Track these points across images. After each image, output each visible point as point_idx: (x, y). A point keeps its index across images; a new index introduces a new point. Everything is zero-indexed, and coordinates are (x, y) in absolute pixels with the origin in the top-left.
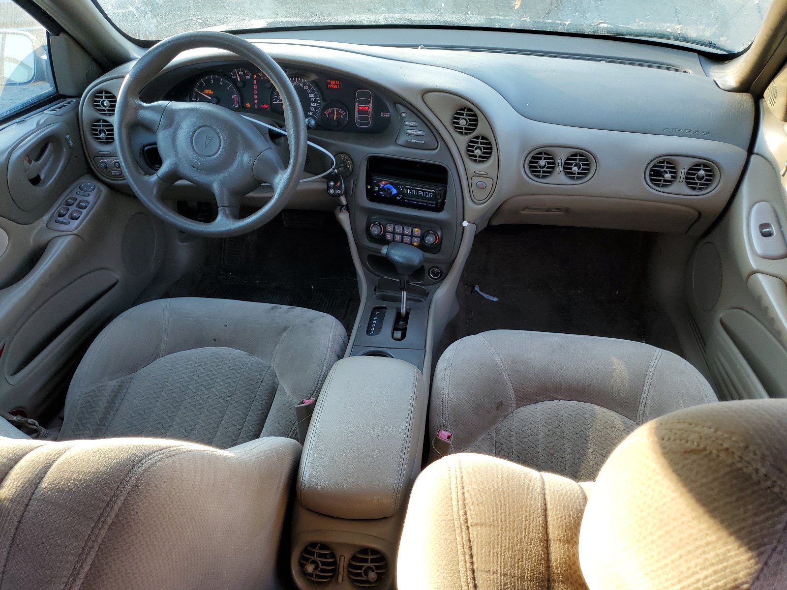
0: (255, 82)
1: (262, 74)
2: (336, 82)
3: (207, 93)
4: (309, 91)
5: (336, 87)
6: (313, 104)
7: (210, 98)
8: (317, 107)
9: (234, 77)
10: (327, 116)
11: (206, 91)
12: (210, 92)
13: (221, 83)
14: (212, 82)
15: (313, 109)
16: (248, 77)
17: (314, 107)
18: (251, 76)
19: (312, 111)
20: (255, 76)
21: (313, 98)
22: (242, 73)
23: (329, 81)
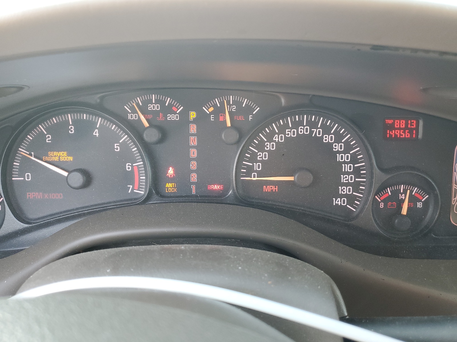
0: (193, 129)
1: (211, 109)
2: (407, 124)
3: (56, 159)
4: (337, 147)
5: (407, 135)
6: (344, 179)
7: (65, 174)
8: (356, 186)
9: (131, 117)
10: (382, 205)
11: (50, 154)
12: (63, 156)
13: (96, 133)
14: (72, 131)
15: (345, 190)
16: (172, 117)
17: (347, 185)
18: (184, 114)
19: (341, 196)
20: (193, 115)
21: (347, 163)
22: (156, 107)
23: (390, 122)
